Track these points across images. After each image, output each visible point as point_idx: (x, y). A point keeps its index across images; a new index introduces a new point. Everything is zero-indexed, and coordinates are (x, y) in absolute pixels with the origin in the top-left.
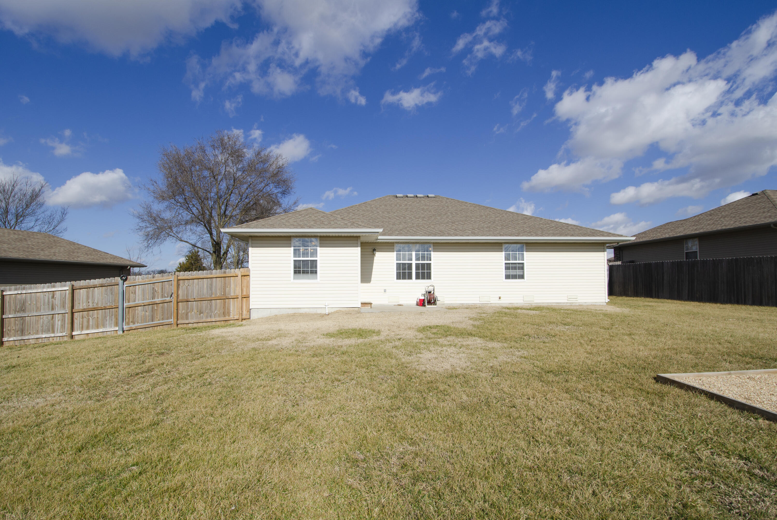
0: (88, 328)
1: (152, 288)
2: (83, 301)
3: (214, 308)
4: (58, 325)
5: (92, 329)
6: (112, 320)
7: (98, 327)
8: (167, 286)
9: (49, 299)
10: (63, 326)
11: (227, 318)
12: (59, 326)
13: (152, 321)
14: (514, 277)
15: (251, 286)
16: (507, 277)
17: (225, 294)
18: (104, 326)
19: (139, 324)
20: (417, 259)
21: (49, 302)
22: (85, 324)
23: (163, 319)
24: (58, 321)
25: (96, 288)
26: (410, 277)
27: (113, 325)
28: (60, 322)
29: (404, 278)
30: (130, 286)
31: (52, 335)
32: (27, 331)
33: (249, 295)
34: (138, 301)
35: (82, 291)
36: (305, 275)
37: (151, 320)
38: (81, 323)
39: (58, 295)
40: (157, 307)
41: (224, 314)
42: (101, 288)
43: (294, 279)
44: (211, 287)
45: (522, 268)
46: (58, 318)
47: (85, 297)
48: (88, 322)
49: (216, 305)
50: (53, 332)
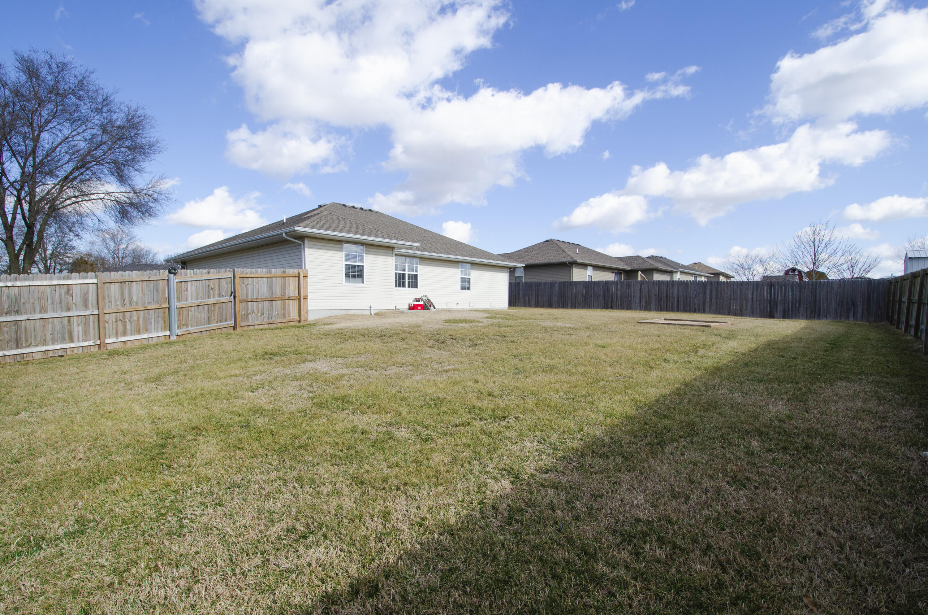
0: (124, 334)
1: (207, 286)
2: (115, 298)
3: (274, 309)
4: (78, 331)
5: (131, 334)
6: (158, 323)
7: (139, 332)
8: (224, 283)
9: (61, 295)
10: (86, 332)
11: (287, 319)
12: (81, 333)
13: (209, 324)
14: (465, 289)
15: (309, 287)
16: (462, 289)
17: (284, 295)
18: (147, 330)
19: (193, 328)
20: (409, 271)
21: (61, 299)
22: (120, 328)
23: (221, 321)
24: (78, 325)
25: (134, 283)
26: (404, 286)
27: (160, 329)
28: (80, 328)
29: (399, 286)
30: (181, 282)
31: (72, 345)
32: (26, 341)
33: (307, 296)
34: (192, 300)
35: (113, 286)
36: (354, 279)
37: (207, 323)
38: (114, 327)
39: (76, 291)
40: (214, 307)
41: (284, 315)
42: (141, 282)
43: (346, 282)
44: (270, 286)
45: (469, 282)
46: (78, 321)
47: (118, 294)
48: (125, 326)
49: (277, 305)
50: (72, 341)
